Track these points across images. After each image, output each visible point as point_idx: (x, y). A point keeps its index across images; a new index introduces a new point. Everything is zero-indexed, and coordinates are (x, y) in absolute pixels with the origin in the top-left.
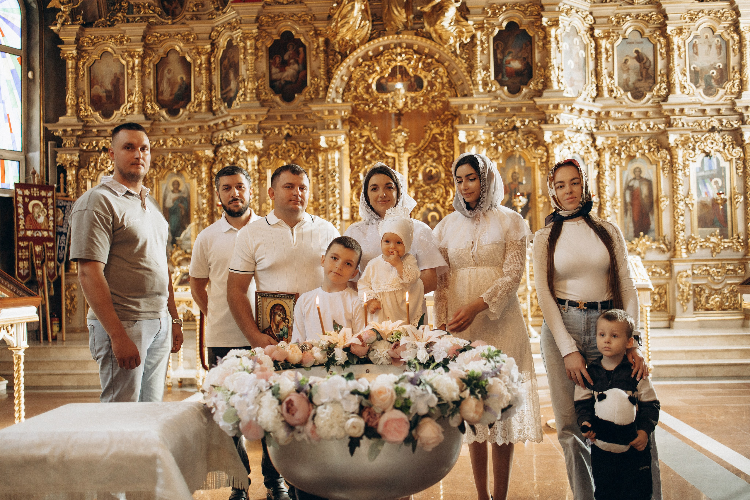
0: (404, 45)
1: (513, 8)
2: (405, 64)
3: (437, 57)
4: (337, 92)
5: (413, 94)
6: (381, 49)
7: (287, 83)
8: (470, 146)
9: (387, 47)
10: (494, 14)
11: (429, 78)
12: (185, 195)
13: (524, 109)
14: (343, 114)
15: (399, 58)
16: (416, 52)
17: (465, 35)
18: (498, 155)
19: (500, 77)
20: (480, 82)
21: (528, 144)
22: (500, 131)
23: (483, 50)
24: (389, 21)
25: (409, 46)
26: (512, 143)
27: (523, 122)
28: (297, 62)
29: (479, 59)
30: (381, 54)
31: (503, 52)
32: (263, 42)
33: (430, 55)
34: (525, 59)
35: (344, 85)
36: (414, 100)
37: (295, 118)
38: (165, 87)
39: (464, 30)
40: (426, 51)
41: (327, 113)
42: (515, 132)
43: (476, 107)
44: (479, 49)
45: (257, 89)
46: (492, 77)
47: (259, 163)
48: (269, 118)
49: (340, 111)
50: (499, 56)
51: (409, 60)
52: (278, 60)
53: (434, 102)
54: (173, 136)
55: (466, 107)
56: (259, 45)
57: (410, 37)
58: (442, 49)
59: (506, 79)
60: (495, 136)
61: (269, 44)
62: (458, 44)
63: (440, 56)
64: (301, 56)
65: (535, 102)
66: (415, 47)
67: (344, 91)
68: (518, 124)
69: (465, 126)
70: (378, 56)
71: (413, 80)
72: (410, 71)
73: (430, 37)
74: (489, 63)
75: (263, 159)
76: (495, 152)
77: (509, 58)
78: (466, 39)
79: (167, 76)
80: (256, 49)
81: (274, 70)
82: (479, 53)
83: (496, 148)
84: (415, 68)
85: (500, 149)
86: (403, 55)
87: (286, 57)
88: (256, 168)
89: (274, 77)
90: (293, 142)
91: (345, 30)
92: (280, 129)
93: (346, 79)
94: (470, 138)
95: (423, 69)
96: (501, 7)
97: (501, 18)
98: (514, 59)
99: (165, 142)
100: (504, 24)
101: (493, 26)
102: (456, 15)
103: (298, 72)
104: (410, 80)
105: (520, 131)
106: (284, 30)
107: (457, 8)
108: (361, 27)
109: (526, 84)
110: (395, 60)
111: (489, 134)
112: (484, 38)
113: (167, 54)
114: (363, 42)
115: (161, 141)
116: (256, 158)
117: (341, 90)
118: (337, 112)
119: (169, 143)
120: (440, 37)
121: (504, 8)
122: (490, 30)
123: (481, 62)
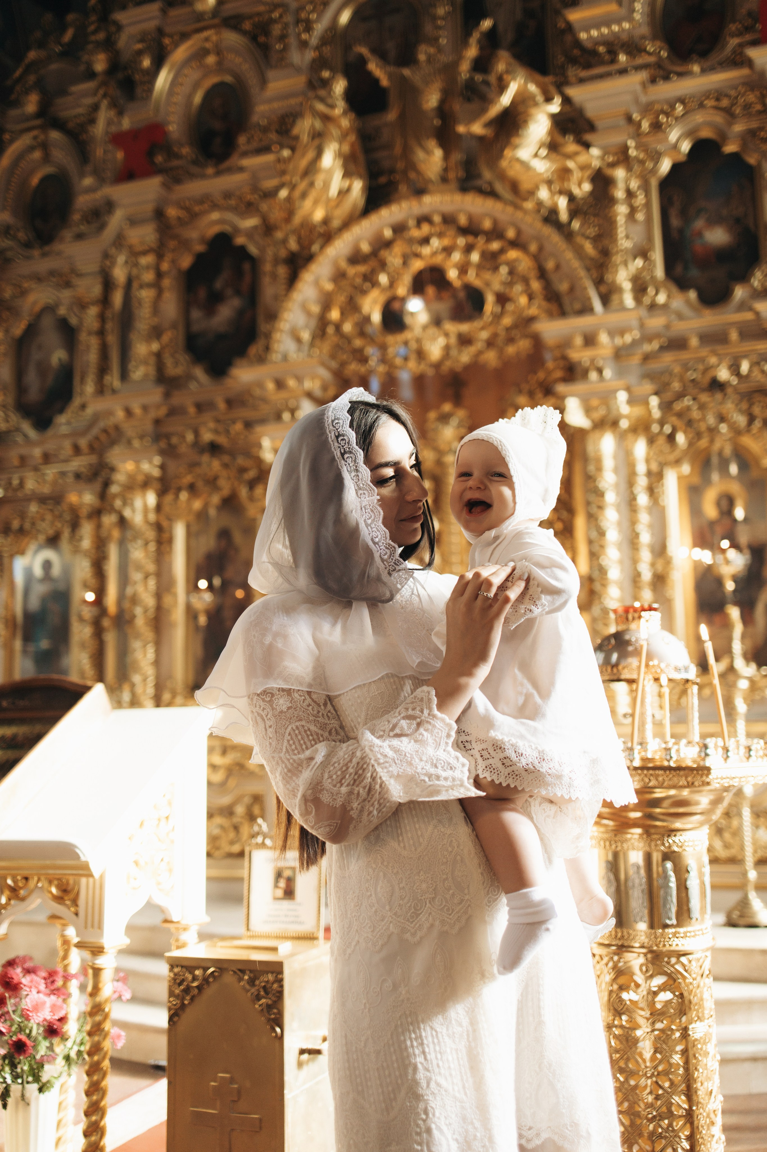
0: (437, 219)
1: (701, 106)
2: (439, 259)
3: (511, 234)
4: (298, 340)
5: (465, 327)
6: (388, 233)
7: (221, 337)
8: (597, 434)
9: (399, 229)
10: (657, 126)
11: (497, 286)
12: (61, 587)
13: (734, 335)
14: (308, 385)
15: (426, 251)
16: (464, 231)
17: (577, 175)
18: (677, 454)
19: (679, 269)
20: (627, 286)
21: (751, 419)
22: (680, 396)
23: (633, 210)
24: (405, 172)
25: (448, 220)
26: (711, 420)
27: (735, 369)
28: (238, 292)
29: (621, 232)
30: (388, 244)
31: (684, 213)
32: (173, 262)
33: (496, 233)
34: (738, 221)
35: (313, 323)
36: (465, 341)
37: (222, 405)
38: (32, 378)
39: (571, 164)
40: (487, 224)
41: (271, 386)
42: (719, 396)
43: (604, 338)
44: (622, 210)
45: (159, 355)
46: (660, 272)
47: (159, 508)
48: (173, 412)
49: (299, 379)
50: (675, 222)
51: (448, 251)
52: (202, 293)
53: (511, 340)
54: (36, 469)
55: (579, 341)
56: (165, 266)
57: (447, 198)
58: (519, 214)
59: (694, 273)
60: (666, 407)
61: (186, 262)
62: (562, 203)
63: (519, 232)
64: (247, 279)
65: (757, 314)
66: (463, 220)
67: (314, 337)
68: (724, 374)
69: (579, 387)
70: (379, 249)
71: (462, 295)
72: (452, 274)
73: (492, 194)
74: (650, 238)
75: (169, 498)
76: (666, 448)
77: (699, 224)
78: (579, 185)
79: (36, 356)
80: (159, 275)
81: (196, 314)
82: (621, 220)
83: (671, 438)
84: (463, 269)
85: (681, 438)
86: (435, 243)
87: (218, 284)
88: (152, 517)
89: (196, 328)
90: (226, 458)
91: (308, 203)
92: (197, 433)
93: (316, 309)
94: (597, 415)
95: (480, 267)
96: (673, 107)
97: (673, 136)
98: (712, 223)
99: (21, 485)
100: (686, 146)
101: (657, 157)
102: (550, 133)
103: (240, 313)
104: (454, 296)
105: (729, 390)
106: (213, 231)
107: (554, 117)
108: (343, 193)
109: (744, 277)
110: (417, 255)
111: (647, 403)
112: (634, 184)
113: (39, 316)
114: (347, 224)
115: (15, 482)
116: (151, 499)
117: (306, 336)
118: (292, 383)
119: (30, 485)
120: (514, 187)
121: (679, 108)
122: (649, 165)
123: (627, 237)
